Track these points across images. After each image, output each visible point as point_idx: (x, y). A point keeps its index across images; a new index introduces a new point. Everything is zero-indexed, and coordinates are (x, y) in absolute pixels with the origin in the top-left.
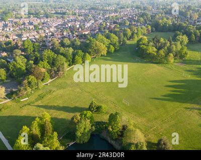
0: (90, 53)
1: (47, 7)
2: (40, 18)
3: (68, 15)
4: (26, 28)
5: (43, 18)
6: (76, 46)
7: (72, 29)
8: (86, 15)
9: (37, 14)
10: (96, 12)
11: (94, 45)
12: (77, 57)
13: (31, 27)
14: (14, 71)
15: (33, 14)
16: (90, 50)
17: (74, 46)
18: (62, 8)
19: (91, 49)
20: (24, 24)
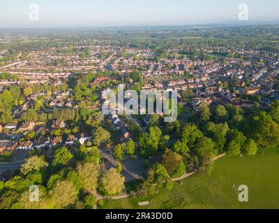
0: (256, 139)
1: (205, 43)
2: (193, 60)
3: (229, 57)
4: (176, 73)
5: (196, 59)
6: (235, 122)
7: (231, 83)
8: (255, 59)
9: (191, 53)
10: (270, 55)
11: (268, 129)
12: (233, 142)
13: (181, 72)
14: (143, 149)
15: (186, 53)
16: (259, 135)
17: (232, 122)
18: (222, 45)
19: (260, 132)
20: (174, 67)
